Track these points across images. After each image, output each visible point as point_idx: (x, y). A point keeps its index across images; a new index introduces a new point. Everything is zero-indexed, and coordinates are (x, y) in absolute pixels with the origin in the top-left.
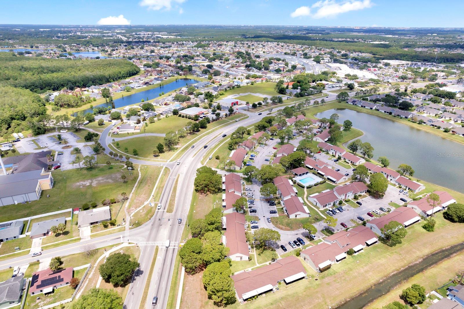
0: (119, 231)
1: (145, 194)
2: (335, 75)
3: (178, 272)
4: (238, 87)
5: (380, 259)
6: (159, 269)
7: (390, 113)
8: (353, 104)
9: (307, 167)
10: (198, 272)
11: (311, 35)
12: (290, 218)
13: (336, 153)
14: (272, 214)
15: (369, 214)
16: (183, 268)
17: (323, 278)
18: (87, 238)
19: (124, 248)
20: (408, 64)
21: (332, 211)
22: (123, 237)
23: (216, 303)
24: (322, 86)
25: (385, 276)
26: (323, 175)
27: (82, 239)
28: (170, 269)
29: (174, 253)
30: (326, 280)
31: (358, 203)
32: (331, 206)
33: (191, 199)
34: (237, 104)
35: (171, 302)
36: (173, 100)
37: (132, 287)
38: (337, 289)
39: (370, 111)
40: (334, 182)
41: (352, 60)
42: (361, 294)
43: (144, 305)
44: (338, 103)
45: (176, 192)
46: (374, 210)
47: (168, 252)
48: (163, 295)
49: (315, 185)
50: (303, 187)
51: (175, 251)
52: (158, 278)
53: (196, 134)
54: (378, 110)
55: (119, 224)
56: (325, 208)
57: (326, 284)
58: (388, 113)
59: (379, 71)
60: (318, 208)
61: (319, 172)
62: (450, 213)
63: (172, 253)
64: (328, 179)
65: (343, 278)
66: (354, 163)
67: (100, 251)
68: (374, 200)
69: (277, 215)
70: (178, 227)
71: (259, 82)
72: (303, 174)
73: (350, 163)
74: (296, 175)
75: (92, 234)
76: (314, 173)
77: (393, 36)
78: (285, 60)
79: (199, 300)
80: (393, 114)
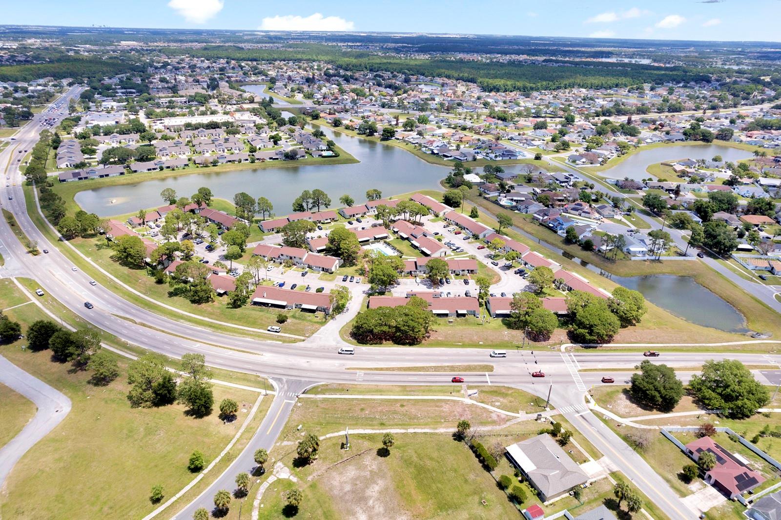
18: (604, 462)
22: (578, 412)
27: (610, 471)
67: (623, 432)
75: (591, 459)
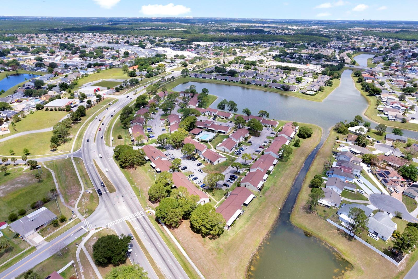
0: (76, 224)
1: (74, 185)
2: (166, 57)
3: (162, 231)
4: (87, 76)
5: (286, 171)
6: (144, 236)
7: (226, 80)
8: (196, 77)
9: (198, 128)
10: (180, 224)
11: (118, 25)
12: (215, 165)
13: (211, 114)
14: (199, 166)
15: (261, 147)
16: (165, 227)
17: (264, 193)
18: (43, 243)
19: (95, 235)
20: (212, 44)
21: (238, 152)
22: (85, 227)
23: (211, 238)
24: (162, 66)
25: (294, 180)
26: (214, 130)
27: (36, 247)
28: (154, 232)
29: (146, 219)
30: (267, 194)
31: (249, 142)
32: (234, 149)
33: (124, 175)
34: (99, 91)
35: (176, 254)
36: (23, 96)
37: (133, 259)
38: (276, 196)
39: (210, 80)
40: (224, 133)
41: (170, 44)
42: (289, 194)
43: (157, 266)
44: (183, 78)
45: (104, 174)
46: (262, 144)
47: (140, 221)
48: (166, 252)
49: (214, 138)
50: (206, 142)
51: (146, 218)
52: (150, 243)
53: (80, 122)
54: (216, 79)
55: (69, 218)
56: (232, 151)
57: (269, 196)
58: (223, 80)
59: (195, 51)
60: (228, 153)
61: (209, 128)
62: (302, 133)
63: (144, 220)
64: (219, 132)
65: (275, 189)
66: (227, 118)
67: (70, 247)
68: (256, 138)
69: (203, 166)
70: (132, 200)
71: (104, 69)
72: (200, 133)
73: (225, 119)
74: (195, 134)
75: (46, 238)
76: (206, 131)
77: (187, 24)
78: (113, 48)
79: (198, 242)
80: (227, 80)
